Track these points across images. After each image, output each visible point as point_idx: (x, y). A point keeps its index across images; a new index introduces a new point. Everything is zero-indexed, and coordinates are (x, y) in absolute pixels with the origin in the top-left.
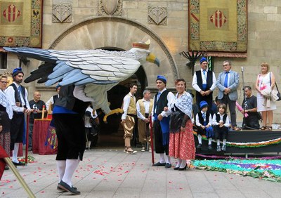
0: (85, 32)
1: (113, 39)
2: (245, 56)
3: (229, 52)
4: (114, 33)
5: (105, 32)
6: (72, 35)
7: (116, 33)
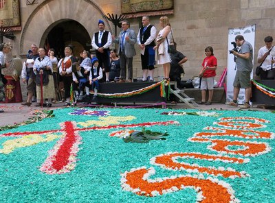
0: (47, 9)
1: (66, 12)
2: (171, 12)
3: (156, 11)
4: (66, 7)
5: (60, 7)
6: (39, 13)
7: (68, 7)
